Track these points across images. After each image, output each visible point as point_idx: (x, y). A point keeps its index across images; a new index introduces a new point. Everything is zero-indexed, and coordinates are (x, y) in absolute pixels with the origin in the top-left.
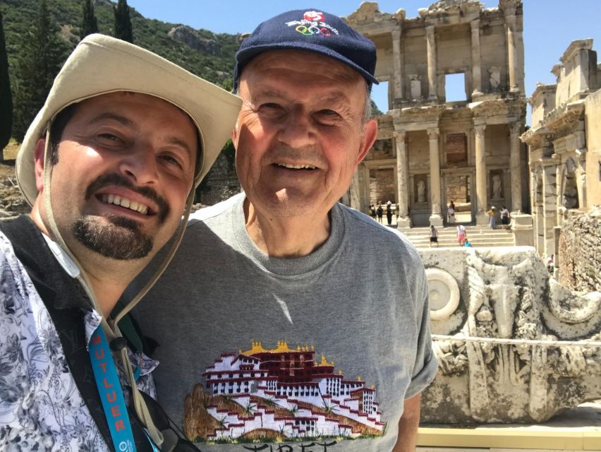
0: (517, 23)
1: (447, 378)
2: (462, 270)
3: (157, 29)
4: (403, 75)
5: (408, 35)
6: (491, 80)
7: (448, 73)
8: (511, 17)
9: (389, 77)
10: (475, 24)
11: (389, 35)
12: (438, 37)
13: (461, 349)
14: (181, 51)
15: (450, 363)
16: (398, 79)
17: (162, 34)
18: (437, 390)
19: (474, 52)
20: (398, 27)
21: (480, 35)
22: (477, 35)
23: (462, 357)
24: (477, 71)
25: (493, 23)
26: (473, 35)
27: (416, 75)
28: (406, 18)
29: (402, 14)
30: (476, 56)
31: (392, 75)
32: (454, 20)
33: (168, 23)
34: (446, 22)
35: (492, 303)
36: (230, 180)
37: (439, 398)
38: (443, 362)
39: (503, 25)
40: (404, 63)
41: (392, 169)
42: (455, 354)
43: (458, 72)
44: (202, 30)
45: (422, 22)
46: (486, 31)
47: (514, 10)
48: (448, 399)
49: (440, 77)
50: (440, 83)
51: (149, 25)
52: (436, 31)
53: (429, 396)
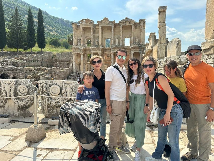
0: (143, 26)
1: (57, 108)
2: (62, 85)
3: (54, 19)
4: (114, 38)
5: (116, 27)
6: (136, 41)
7: (126, 38)
8: (142, 25)
9: (110, 38)
10: (133, 26)
11: (111, 27)
12: (124, 28)
13: (59, 102)
14: (60, 25)
15: (57, 105)
16: (113, 38)
17: (55, 20)
18: (55, 111)
19: (132, 33)
20: (113, 25)
21: (134, 29)
22: (133, 29)
23: (59, 103)
24: (132, 38)
25: (138, 26)
26: (132, 29)
27: (117, 38)
28: (116, 23)
29: (114, 21)
30: (133, 34)
31: (111, 37)
32: (127, 24)
33: (57, 17)
34: (125, 25)
35: (67, 92)
36: (68, 62)
37: (55, 112)
38: (55, 105)
39: (140, 27)
40: (114, 34)
41: (110, 62)
42: (58, 103)
43: (128, 38)
44: (66, 20)
45: (119, 24)
46: (136, 28)
47: (143, 23)
48: (57, 113)
49: (123, 39)
50: (123, 41)
51: (51, 17)
52: (123, 27)
53: (53, 112)
